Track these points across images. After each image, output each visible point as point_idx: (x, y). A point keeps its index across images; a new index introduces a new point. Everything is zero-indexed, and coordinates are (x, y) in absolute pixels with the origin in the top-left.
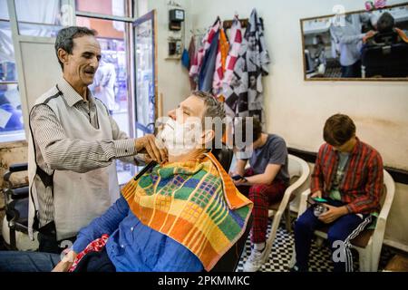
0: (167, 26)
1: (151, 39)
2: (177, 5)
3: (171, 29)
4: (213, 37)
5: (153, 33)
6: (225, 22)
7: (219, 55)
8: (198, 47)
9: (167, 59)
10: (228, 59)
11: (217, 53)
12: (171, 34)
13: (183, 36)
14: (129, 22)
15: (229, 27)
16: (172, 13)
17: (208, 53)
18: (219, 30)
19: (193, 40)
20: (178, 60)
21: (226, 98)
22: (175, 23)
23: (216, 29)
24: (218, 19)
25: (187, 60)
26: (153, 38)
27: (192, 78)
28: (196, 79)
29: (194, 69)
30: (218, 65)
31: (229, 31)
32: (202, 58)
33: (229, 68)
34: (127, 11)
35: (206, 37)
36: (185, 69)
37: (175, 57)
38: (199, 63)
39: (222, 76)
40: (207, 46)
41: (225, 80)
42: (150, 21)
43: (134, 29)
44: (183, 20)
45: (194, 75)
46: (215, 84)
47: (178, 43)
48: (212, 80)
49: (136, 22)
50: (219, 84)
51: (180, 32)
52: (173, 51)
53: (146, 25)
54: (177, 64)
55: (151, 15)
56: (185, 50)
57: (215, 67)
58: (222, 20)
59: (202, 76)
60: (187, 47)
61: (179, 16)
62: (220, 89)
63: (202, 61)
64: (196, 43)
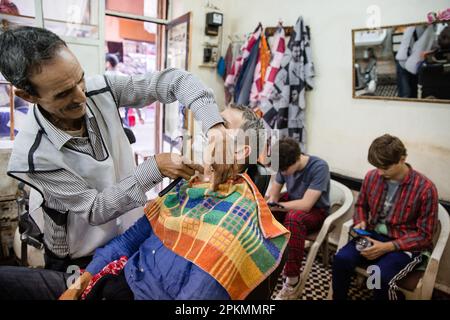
0: (203, 31)
1: (184, 43)
2: (216, 8)
3: (207, 34)
4: (253, 45)
5: (188, 38)
6: (267, 29)
7: (259, 66)
8: (235, 54)
9: (201, 67)
10: (269, 70)
11: (257, 63)
12: (208, 39)
13: (220, 42)
14: (162, 24)
15: (272, 35)
16: (209, 16)
17: (247, 62)
18: (260, 38)
19: (230, 47)
20: (213, 68)
22: (212, 28)
23: (256, 36)
24: (260, 25)
25: (223, 69)
26: (188, 43)
27: (227, 89)
28: (232, 90)
29: (230, 79)
30: (257, 76)
31: (271, 39)
32: (240, 68)
33: (269, 80)
34: (160, 12)
35: (246, 45)
36: (221, 79)
37: (210, 64)
38: (236, 72)
39: (260, 88)
40: (246, 54)
41: (263, 93)
42: (185, 24)
43: (167, 31)
44: (221, 25)
45: (230, 86)
46: (252, 96)
47: (214, 50)
48: (250, 92)
49: (170, 24)
50: (257, 97)
51: (217, 37)
52: (208, 56)
53: (181, 29)
54: (212, 72)
55: (187, 18)
56: (221, 58)
57: (253, 78)
58: (264, 27)
59: (238, 86)
60: (224, 54)
61: (217, 20)
62: (258, 103)
63: (239, 71)
64: (234, 51)
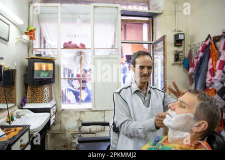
0: (173, 44)
1: (162, 52)
2: (180, 31)
3: (176, 46)
4: (206, 48)
5: (164, 49)
6: (214, 38)
7: (211, 60)
8: (194, 55)
9: (173, 64)
10: (218, 62)
11: (209, 59)
12: (176, 48)
13: (184, 49)
14: (150, 44)
15: (219, 41)
16: (176, 36)
17: (202, 59)
18: (210, 43)
19: (191, 51)
20: (181, 64)
21: (218, 90)
22: (178, 42)
23: (207, 43)
24: (209, 36)
25: (187, 64)
26: (164, 52)
27: (190, 76)
28: (193, 76)
29: (191, 70)
30: (210, 67)
31: (218, 43)
32: (198, 63)
33: (219, 69)
34: (149, 38)
35: (200, 49)
36: (186, 70)
37: (179, 62)
38: (195, 66)
39: (213, 74)
40: (201, 54)
41: (216, 77)
42: (162, 42)
43: (153, 47)
44: (184, 40)
45: (192, 74)
46: (208, 79)
47: (180, 54)
48: (206, 77)
49: (154, 43)
50: (211, 80)
51: (182, 47)
52: (177, 58)
53: (160, 45)
54: (180, 66)
55: (163, 38)
56: (185, 58)
57: (207, 68)
58: (212, 36)
59: (197, 74)
60: (186, 56)
61: (181, 37)
62: (212, 83)
63: (197, 65)
64: (193, 53)
